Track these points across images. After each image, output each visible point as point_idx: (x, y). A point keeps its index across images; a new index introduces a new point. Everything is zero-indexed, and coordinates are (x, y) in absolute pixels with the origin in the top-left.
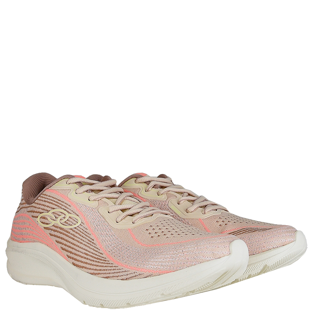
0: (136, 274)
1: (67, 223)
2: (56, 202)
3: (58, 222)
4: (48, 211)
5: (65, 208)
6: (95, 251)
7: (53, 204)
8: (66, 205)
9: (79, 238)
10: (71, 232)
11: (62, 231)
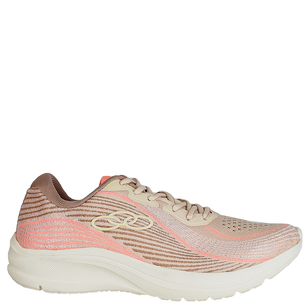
0: (241, 265)
1: (138, 224)
2: (118, 204)
3: (125, 224)
4: (108, 214)
5: (130, 210)
6: (181, 249)
7: (114, 206)
8: (131, 207)
9: (158, 238)
10: (146, 233)
11: (132, 233)
